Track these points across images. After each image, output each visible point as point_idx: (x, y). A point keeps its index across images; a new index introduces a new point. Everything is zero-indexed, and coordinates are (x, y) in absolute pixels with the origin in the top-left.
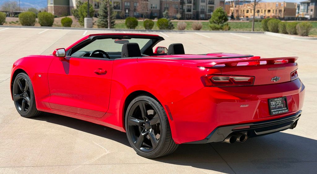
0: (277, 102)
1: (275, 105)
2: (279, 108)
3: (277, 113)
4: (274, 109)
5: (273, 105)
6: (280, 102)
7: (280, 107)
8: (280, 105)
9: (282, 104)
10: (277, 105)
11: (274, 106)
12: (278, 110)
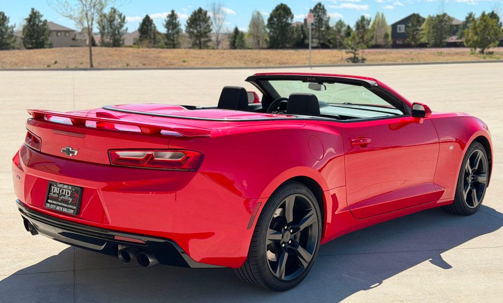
0: (63, 191)
1: (58, 194)
2: (63, 201)
3: (52, 207)
4: (53, 199)
5: (54, 193)
6: (68, 194)
7: (66, 202)
8: (66, 198)
9: (71, 197)
10: (62, 195)
11: (56, 196)
12: (60, 204)
